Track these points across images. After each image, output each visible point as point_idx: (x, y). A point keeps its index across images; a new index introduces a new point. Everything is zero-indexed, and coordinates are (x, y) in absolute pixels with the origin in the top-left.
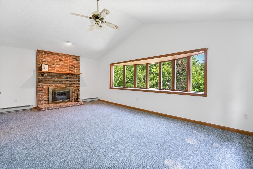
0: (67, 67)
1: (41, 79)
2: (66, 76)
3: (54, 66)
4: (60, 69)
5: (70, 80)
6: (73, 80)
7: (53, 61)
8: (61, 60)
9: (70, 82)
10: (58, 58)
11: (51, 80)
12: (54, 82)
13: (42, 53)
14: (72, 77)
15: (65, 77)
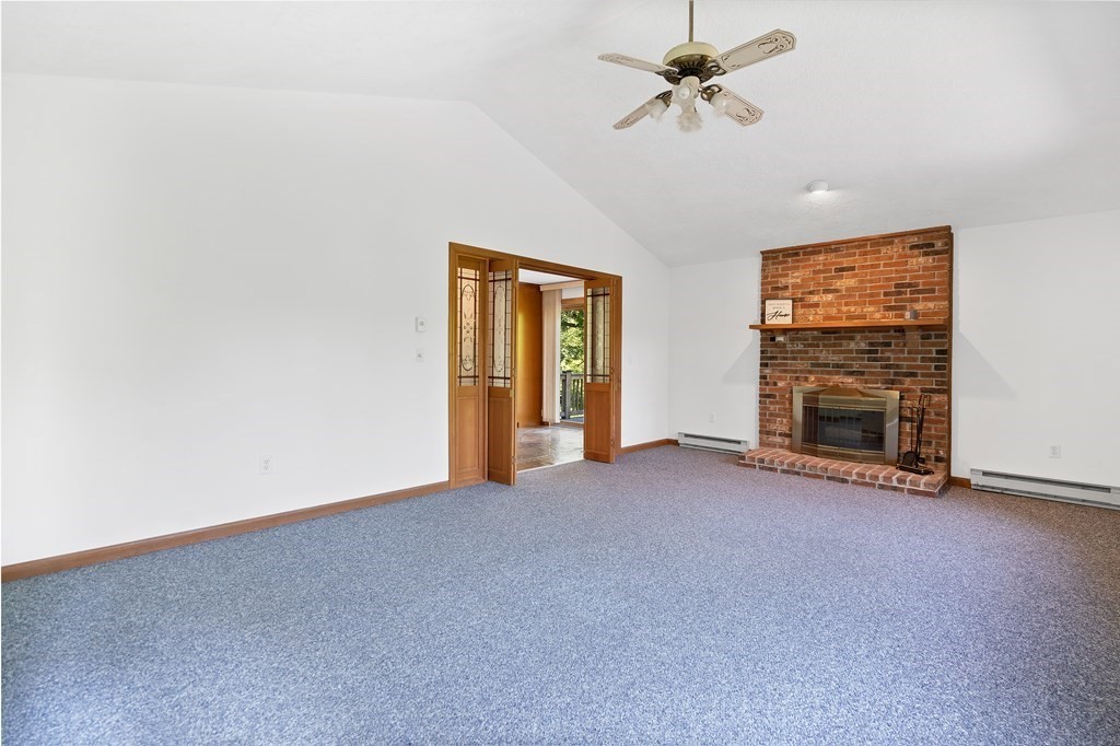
0: (871, 295)
1: (771, 352)
2: (866, 338)
3: (815, 299)
4: (839, 311)
5: (888, 359)
6: (905, 359)
7: (813, 279)
8: (842, 270)
9: (887, 367)
10: (833, 263)
11: (802, 359)
12: (813, 365)
13: (776, 258)
14: (896, 345)
15: (863, 346)
